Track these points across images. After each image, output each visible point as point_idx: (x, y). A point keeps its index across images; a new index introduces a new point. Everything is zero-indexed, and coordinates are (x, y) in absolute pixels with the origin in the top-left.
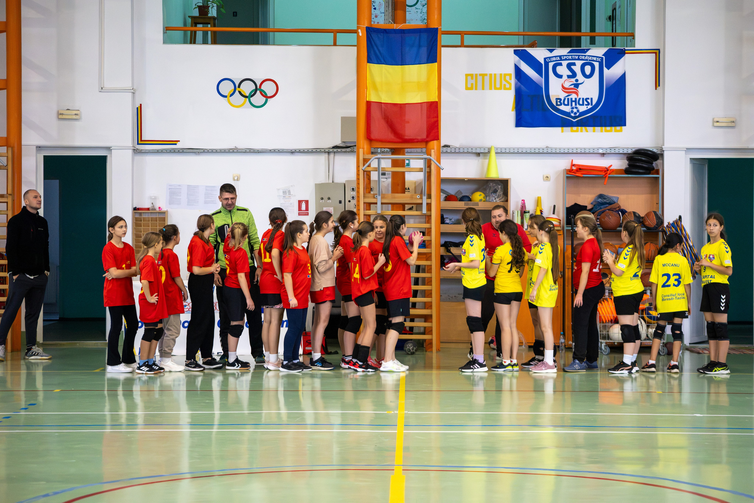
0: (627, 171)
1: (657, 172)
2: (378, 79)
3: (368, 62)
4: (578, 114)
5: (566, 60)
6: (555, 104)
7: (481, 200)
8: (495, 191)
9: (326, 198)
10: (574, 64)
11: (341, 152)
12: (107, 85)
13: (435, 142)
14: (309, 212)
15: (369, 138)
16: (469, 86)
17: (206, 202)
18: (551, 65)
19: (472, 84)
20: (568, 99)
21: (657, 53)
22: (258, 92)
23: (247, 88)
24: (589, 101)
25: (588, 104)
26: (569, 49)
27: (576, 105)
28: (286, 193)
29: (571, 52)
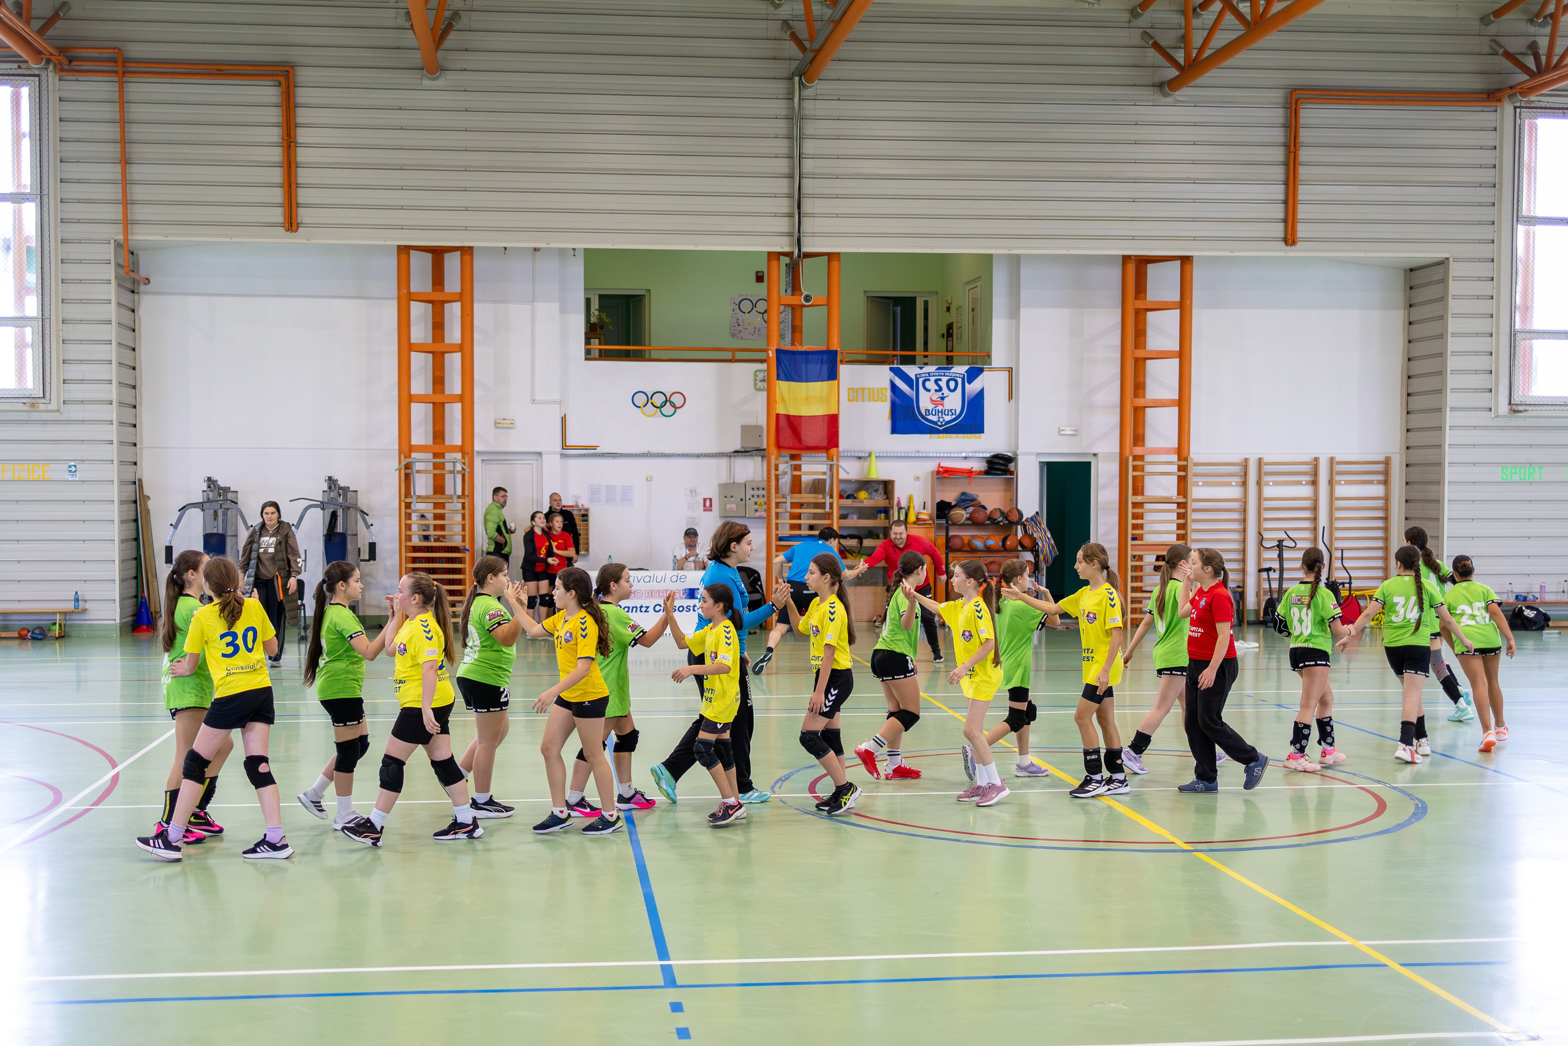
0: (987, 473)
1: (1012, 474)
2: (786, 395)
3: (778, 379)
4: (944, 423)
5: (934, 376)
6: (924, 414)
7: (865, 498)
8: (876, 491)
9: (729, 496)
10: (940, 380)
11: (741, 455)
12: (538, 397)
13: (835, 449)
14: (713, 508)
15: (779, 446)
16: (851, 398)
17: (623, 500)
18: (921, 380)
19: (853, 397)
20: (935, 410)
21: (1010, 371)
22: (668, 403)
23: (658, 400)
24: (953, 412)
25: (953, 414)
26: (936, 367)
27: (942, 415)
28: (693, 492)
29: (938, 369)
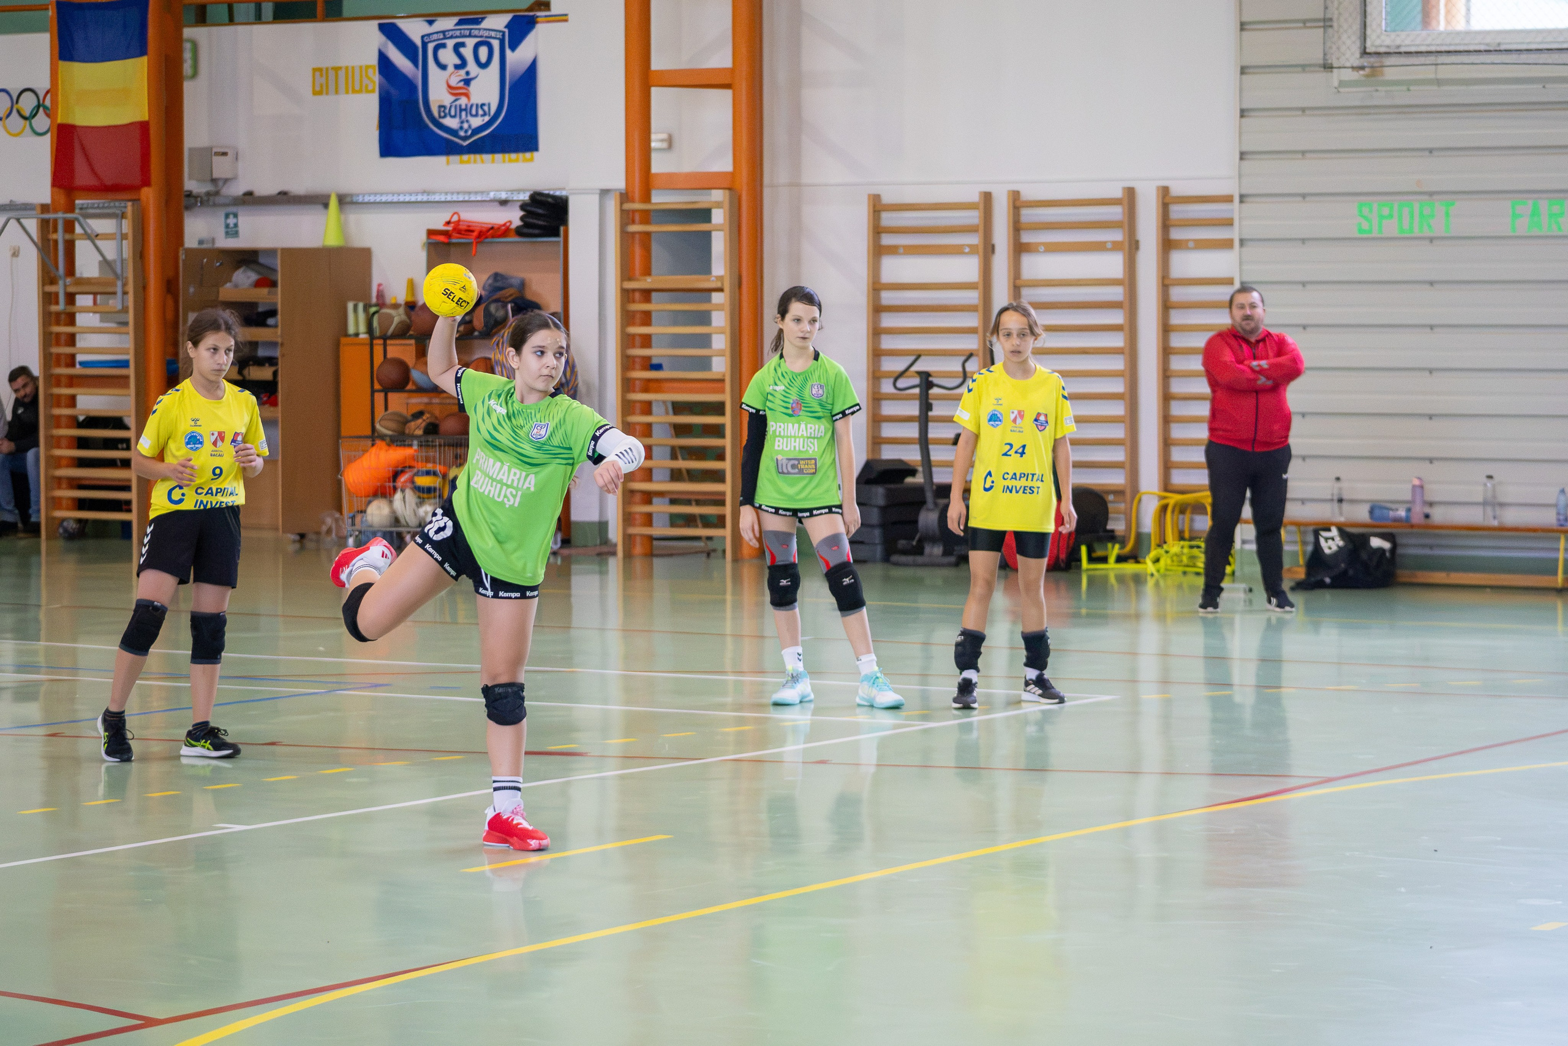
0: (519, 232)
1: (560, 234)
3: (61, 59)
4: (469, 132)
5: (451, 37)
6: (436, 115)
10: (463, 45)
16: (318, 89)
18: (431, 47)
19: (322, 86)
20: (456, 106)
22: (41, 109)
23: (27, 103)
24: (486, 108)
25: (485, 114)
26: (455, 20)
27: (466, 116)
29: (460, 23)
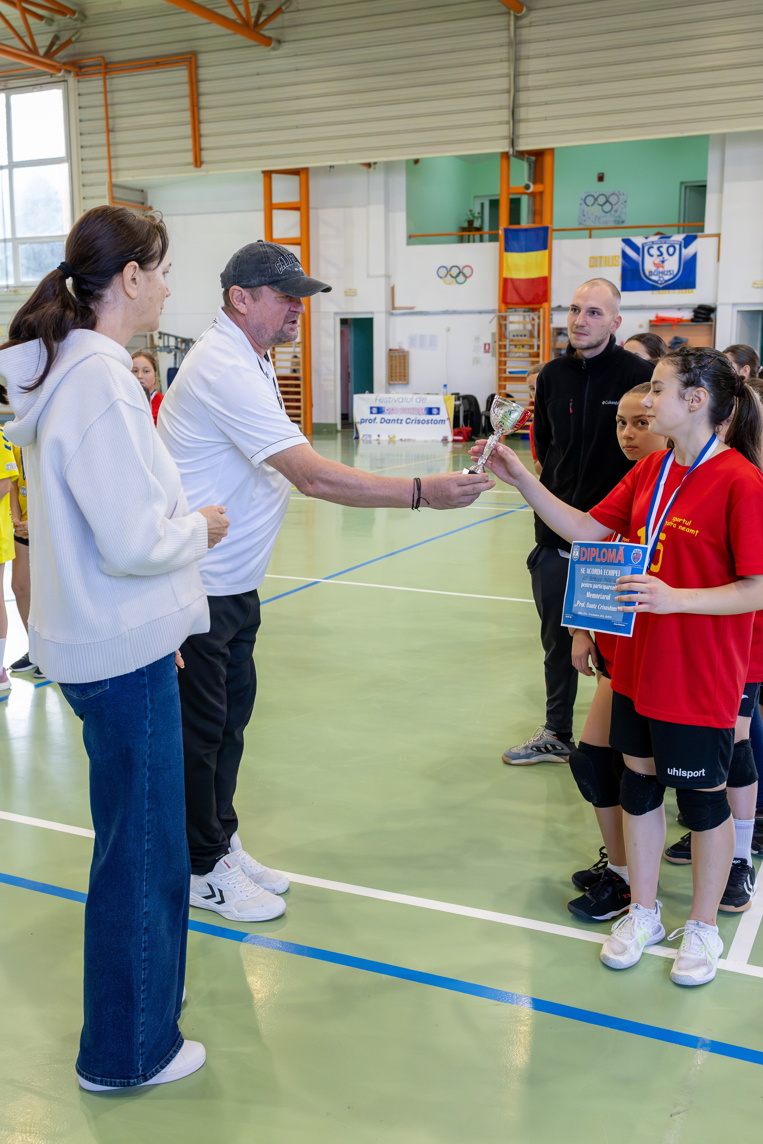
0: (692, 320)
1: (712, 321)
2: (512, 263)
3: (506, 251)
4: (664, 282)
5: (657, 244)
6: (648, 275)
10: (661, 247)
12: (371, 273)
13: (547, 304)
14: (491, 350)
15: (505, 302)
17: (431, 345)
18: (647, 248)
19: (594, 264)
20: (657, 271)
21: (718, 236)
22: (461, 274)
23: (455, 271)
24: (671, 272)
25: (671, 274)
26: (659, 237)
27: (662, 275)
28: (477, 339)
